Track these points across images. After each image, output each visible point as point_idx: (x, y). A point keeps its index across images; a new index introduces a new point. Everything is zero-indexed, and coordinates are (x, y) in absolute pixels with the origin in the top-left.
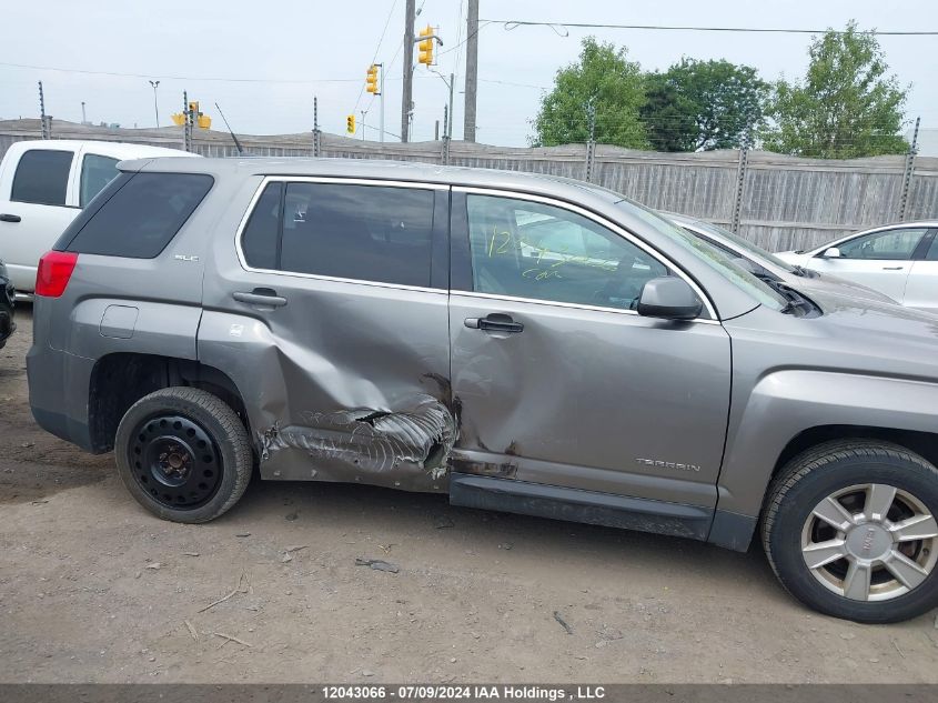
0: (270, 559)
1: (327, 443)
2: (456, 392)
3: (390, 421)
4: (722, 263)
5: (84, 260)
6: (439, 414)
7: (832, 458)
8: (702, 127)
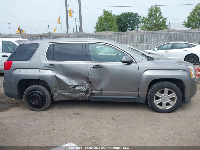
0: (57, 115)
1: (66, 92)
2: (90, 80)
3: (78, 87)
4: (136, 53)
5: (14, 62)
6: (87, 85)
7: (157, 85)
8: (128, 26)
